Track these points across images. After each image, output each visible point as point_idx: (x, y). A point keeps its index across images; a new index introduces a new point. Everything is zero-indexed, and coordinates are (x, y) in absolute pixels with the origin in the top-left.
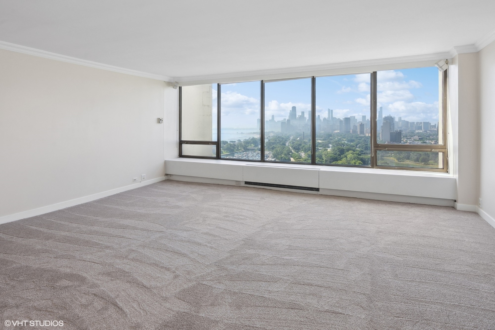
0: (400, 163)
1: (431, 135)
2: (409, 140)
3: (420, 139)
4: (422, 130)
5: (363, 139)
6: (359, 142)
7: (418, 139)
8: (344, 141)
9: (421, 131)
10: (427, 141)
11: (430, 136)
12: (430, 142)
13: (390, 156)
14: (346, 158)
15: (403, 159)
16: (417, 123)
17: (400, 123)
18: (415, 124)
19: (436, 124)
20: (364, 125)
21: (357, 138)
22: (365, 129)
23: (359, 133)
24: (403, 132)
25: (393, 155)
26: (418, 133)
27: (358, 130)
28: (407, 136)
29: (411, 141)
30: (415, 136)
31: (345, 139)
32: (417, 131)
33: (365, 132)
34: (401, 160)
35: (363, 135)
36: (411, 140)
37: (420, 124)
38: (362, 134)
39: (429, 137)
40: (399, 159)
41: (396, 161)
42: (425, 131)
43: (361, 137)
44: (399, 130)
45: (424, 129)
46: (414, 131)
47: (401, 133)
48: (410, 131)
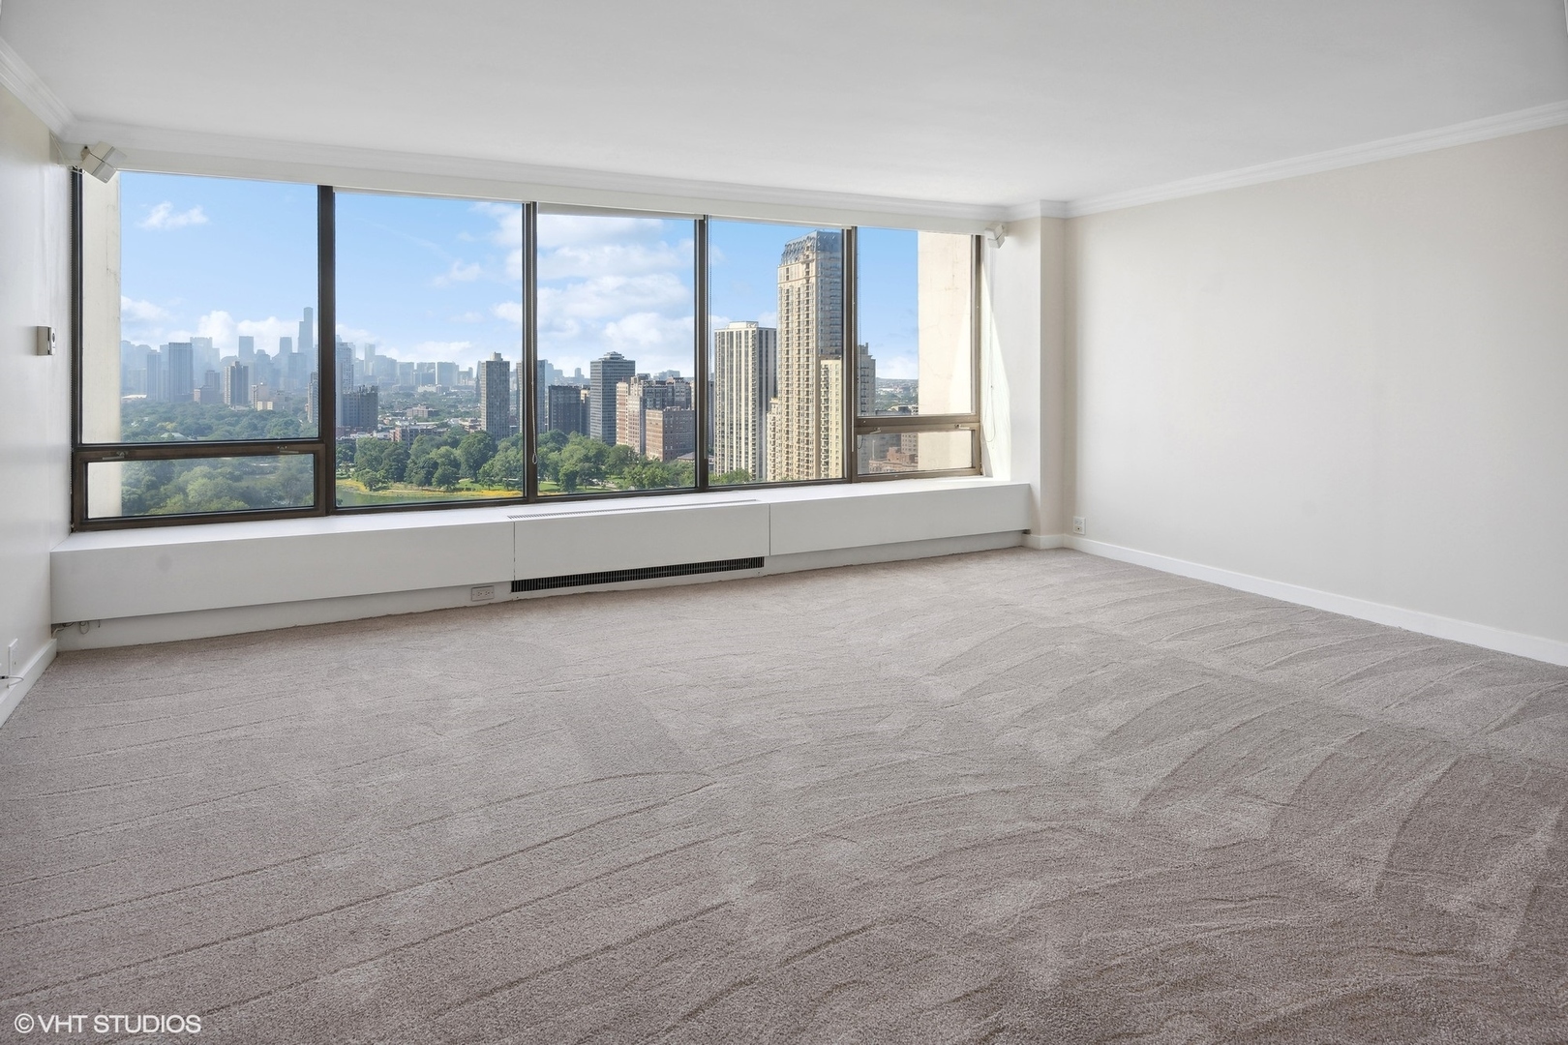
0: (376, 494)
1: (460, 402)
2: (401, 421)
3: (430, 414)
4: (434, 384)
5: (245, 421)
6: (228, 431)
7: (426, 416)
8: (168, 431)
9: (433, 389)
10: (452, 421)
11: (459, 406)
12: (460, 422)
13: (342, 474)
14: (182, 497)
15: (384, 483)
16: (421, 365)
17: (371, 364)
18: (415, 368)
19: (471, 369)
20: (246, 368)
21: (222, 418)
22: (251, 386)
23: (227, 400)
24: (381, 394)
25: (352, 470)
26: (425, 394)
27: (226, 389)
28: (392, 407)
29: (407, 423)
30: (416, 405)
31: (174, 424)
32: (421, 389)
33: (250, 397)
34: (380, 484)
35: (242, 408)
36: (406, 420)
37: (428, 369)
38: (240, 403)
39: (455, 407)
40: (371, 484)
41: (364, 490)
42: (443, 389)
43: (239, 416)
44: (368, 386)
45: (440, 382)
46: (413, 388)
47: (376, 395)
48: (401, 388)
